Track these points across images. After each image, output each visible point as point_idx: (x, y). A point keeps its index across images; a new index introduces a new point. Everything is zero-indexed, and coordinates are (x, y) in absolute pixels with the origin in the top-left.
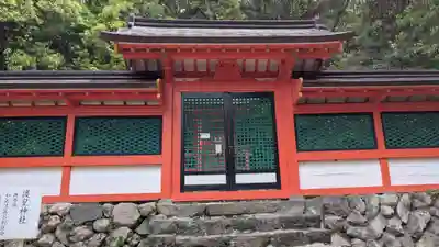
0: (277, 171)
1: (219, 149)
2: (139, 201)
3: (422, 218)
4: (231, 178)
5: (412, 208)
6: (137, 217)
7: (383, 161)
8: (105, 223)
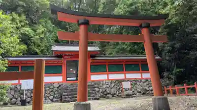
1: (74, 72)
2: (58, 83)
3: (113, 85)
4: (77, 78)
5: (111, 83)
8: (52, 87)
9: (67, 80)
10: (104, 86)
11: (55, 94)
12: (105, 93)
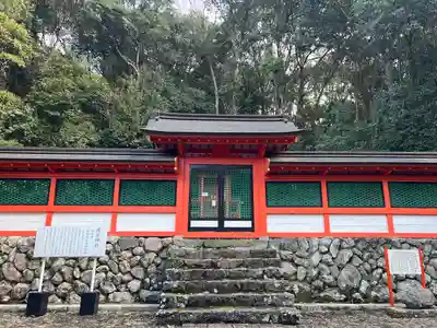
0: (252, 219)
1: (214, 203)
2: (162, 236)
3: (348, 254)
4: (221, 224)
5: (340, 248)
6: (160, 246)
7: (326, 215)
8: (140, 250)
9: (190, 229)
10: (316, 259)
11: (146, 274)
12: (319, 283)
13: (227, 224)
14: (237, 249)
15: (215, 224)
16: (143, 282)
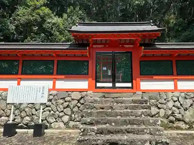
0: (132, 82)
2: (81, 91)
6: (80, 97)
7: (175, 80)
8: (69, 99)
9: (96, 87)
11: (73, 112)
13: (118, 85)
14: (124, 98)
15: (110, 85)
16: (71, 116)
